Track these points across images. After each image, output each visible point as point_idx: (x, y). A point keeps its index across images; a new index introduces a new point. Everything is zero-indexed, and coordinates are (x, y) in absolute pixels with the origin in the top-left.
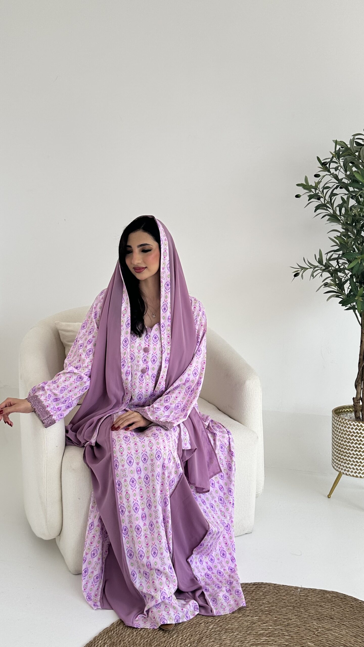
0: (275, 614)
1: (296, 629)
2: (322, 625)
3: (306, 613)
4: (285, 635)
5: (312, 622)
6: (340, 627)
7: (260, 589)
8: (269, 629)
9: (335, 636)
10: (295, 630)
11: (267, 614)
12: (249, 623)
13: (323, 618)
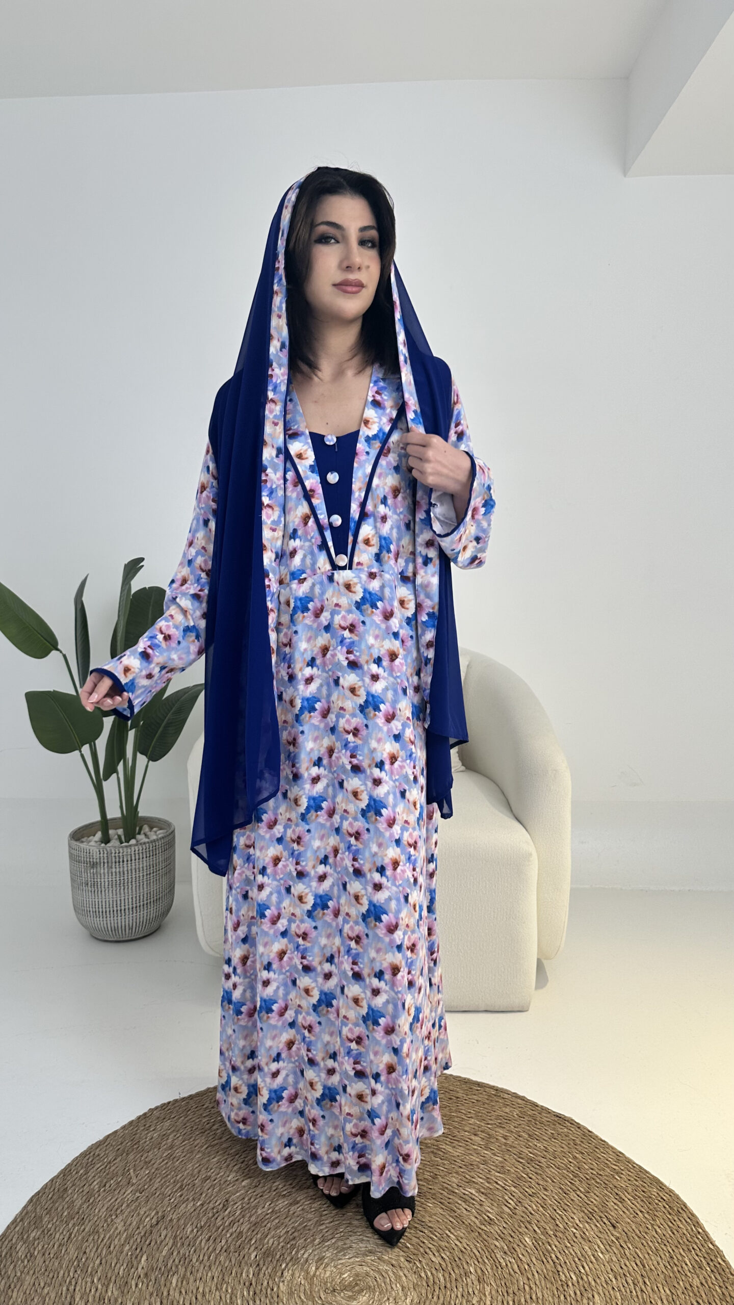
0: (532, 1169)
1: (535, 1207)
2: (585, 1227)
3: (582, 1195)
4: (508, 1205)
5: (574, 1213)
6: (610, 1245)
7: (557, 1125)
8: (497, 1183)
9: (584, 1253)
10: (532, 1208)
11: (521, 1163)
12: (478, 1160)
13: (601, 1217)
